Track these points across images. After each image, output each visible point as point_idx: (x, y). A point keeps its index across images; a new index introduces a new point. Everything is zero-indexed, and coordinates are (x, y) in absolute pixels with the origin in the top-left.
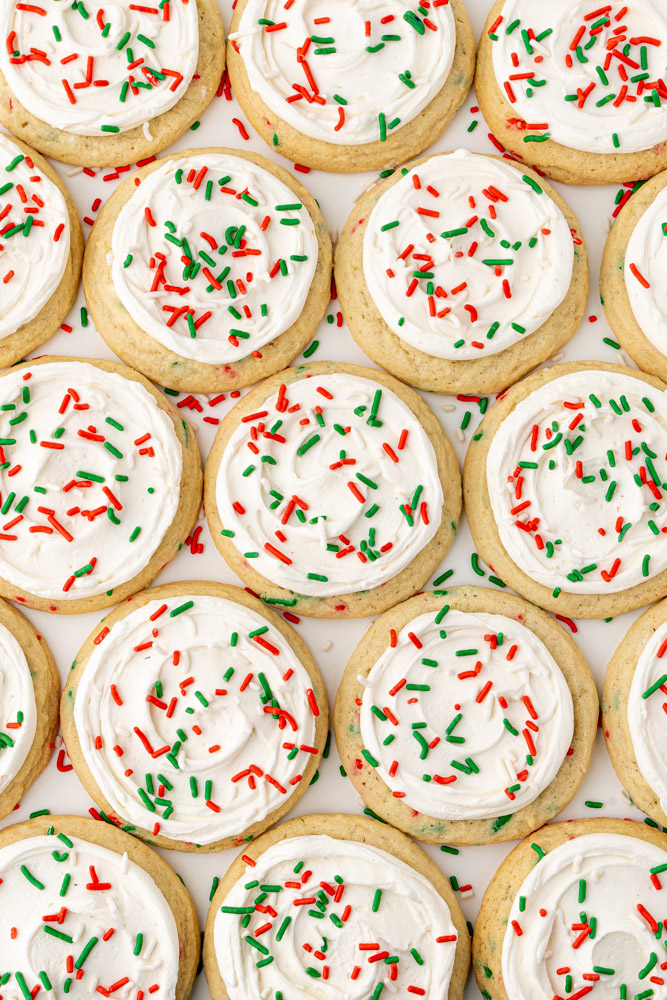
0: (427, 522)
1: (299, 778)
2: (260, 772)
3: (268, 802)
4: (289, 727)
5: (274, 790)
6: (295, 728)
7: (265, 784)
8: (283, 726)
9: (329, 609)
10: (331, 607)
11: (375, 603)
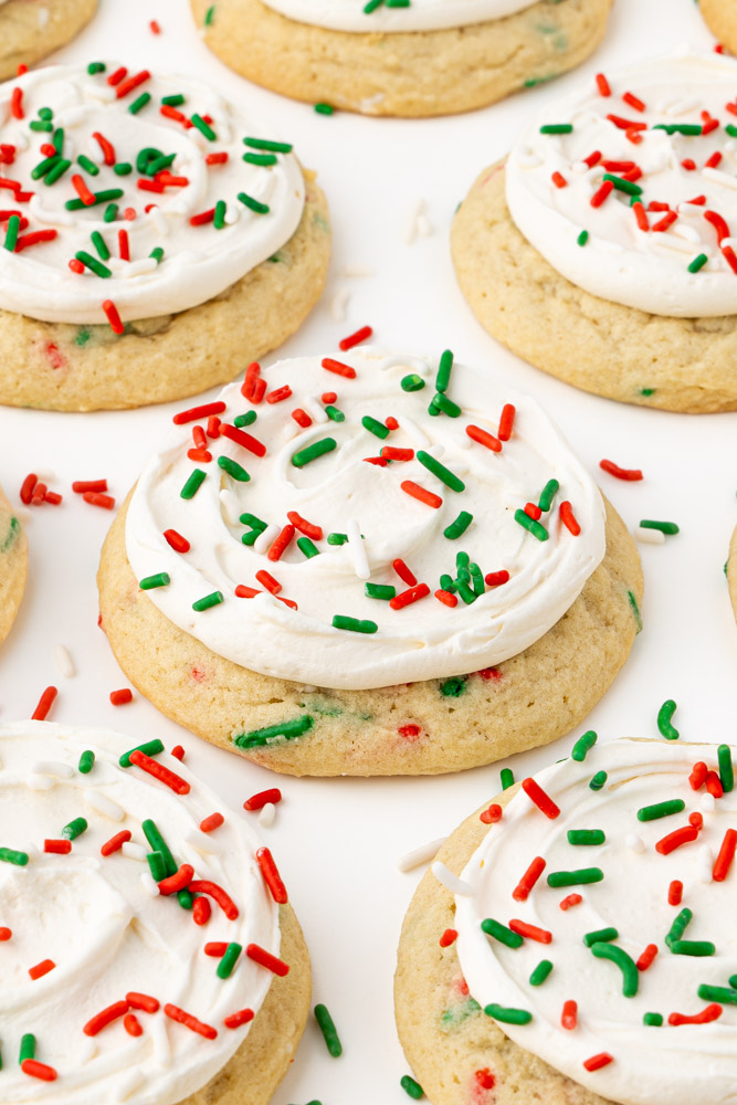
0: (576, 531)
1: (247, 1016)
2: (152, 1006)
3: (171, 1063)
4: (219, 916)
5: (187, 1037)
6: (233, 913)
7: (168, 1027)
8: (204, 918)
9: (384, 732)
10: (389, 728)
11: (484, 722)
